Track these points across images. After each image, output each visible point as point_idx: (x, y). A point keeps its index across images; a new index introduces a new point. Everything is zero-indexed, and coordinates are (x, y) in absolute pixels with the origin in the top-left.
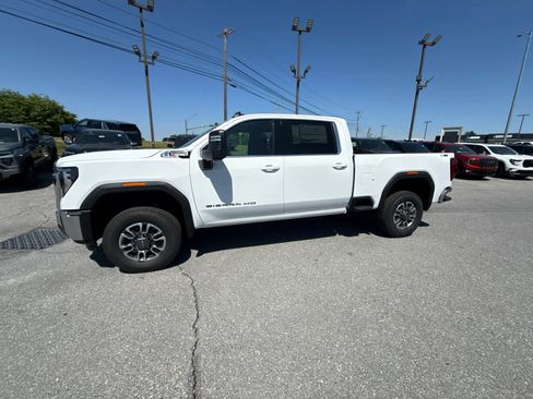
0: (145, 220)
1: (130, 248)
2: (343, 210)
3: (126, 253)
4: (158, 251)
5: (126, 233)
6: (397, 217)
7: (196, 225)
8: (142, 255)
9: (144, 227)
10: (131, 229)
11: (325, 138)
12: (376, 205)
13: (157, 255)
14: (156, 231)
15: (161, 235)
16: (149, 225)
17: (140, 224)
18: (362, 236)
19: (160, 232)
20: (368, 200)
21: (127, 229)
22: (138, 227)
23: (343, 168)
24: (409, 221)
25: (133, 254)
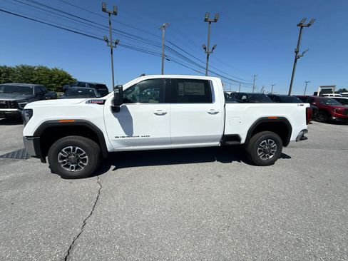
0: (75, 145)
1: (65, 162)
2: (217, 143)
3: (62, 166)
4: (83, 166)
5: (62, 152)
6: (260, 151)
7: (109, 150)
8: (72, 168)
9: (74, 149)
10: (65, 150)
11: (203, 91)
12: (243, 141)
13: (83, 168)
14: (82, 152)
15: (85, 155)
16: (77, 148)
17: (71, 147)
18: (235, 163)
19: (84, 153)
20: (236, 138)
21: (63, 150)
22: (70, 149)
23: (216, 113)
24: (271, 154)
25: (67, 166)
